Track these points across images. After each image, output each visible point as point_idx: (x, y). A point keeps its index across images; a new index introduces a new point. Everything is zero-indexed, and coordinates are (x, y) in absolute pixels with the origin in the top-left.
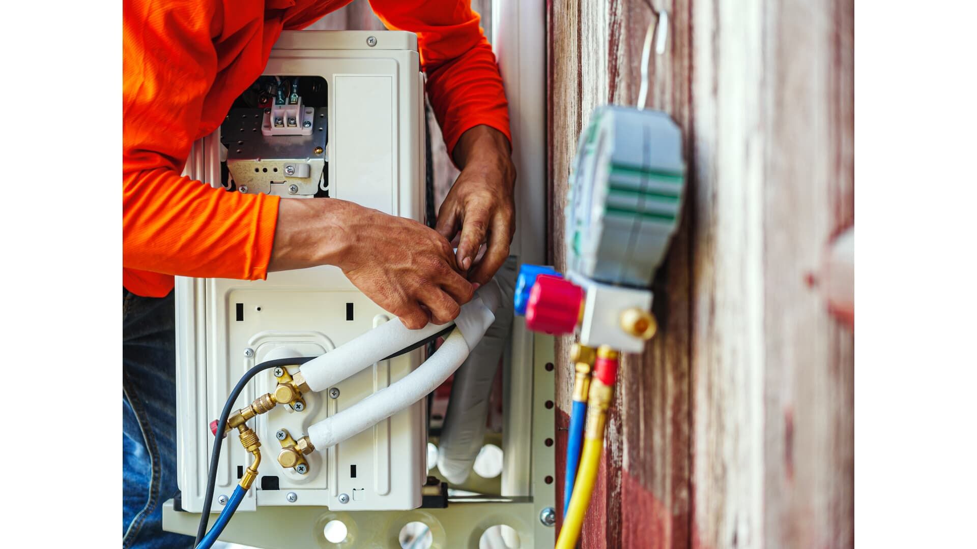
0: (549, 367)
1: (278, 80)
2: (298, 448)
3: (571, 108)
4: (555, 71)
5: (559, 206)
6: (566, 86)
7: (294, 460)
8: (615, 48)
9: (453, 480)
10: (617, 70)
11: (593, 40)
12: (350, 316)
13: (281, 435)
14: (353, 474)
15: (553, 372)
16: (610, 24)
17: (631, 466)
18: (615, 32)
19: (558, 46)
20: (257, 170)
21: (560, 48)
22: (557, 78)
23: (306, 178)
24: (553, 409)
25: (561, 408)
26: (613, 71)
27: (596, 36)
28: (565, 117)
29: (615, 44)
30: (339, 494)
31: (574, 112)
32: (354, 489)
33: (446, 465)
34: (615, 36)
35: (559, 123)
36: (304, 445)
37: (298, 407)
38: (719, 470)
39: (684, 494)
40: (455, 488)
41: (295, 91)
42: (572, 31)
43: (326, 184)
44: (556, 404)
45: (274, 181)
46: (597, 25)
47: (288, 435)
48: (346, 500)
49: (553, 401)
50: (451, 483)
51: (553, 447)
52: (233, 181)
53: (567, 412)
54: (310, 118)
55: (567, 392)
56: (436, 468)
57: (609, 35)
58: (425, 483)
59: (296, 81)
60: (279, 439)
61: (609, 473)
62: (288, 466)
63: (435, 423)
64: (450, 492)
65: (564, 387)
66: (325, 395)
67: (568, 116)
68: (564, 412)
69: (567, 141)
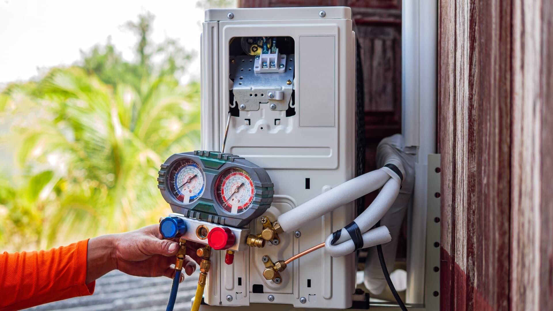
0: (437, 220)
1: (264, 39)
2: (275, 268)
3: (451, 53)
4: (442, 27)
5: (444, 116)
6: (448, 38)
7: (273, 276)
8: (474, 24)
9: (374, 292)
10: (475, 38)
11: (462, 16)
12: (308, 186)
13: (265, 259)
14: (309, 285)
15: (439, 223)
16: (470, 10)
17: (478, 286)
18: (474, 14)
19: (444, 10)
20: (251, 95)
21: (445, 12)
22: (443, 31)
23: (281, 100)
24: (439, 248)
25: (444, 248)
26: (473, 39)
27: (464, 14)
28: (448, 59)
29: (474, 22)
30: (300, 297)
31: (453, 57)
32: (310, 295)
33: (370, 282)
34: (474, 17)
35: (444, 61)
36: (279, 266)
37: (276, 242)
38: (522, 290)
39: (505, 303)
40: (375, 297)
41: (274, 45)
42: (452, 4)
43: (293, 104)
44: (441, 245)
45: (261, 102)
46: (464, 7)
47: (269, 259)
48: (304, 301)
49: (439, 242)
50: (371, 294)
51: (439, 272)
52: (236, 102)
53: (446, 250)
54: (284, 62)
55: (447, 237)
56: (363, 284)
57: (470, 17)
58: (354, 292)
59: (275, 39)
60: (264, 262)
61: (467, 290)
62: (269, 278)
63: (362, 254)
64: (371, 300)
65: (445, 234)
66: (292, 236)
67: (449, 58)
68: (445, 250)
69: (449, 75)
